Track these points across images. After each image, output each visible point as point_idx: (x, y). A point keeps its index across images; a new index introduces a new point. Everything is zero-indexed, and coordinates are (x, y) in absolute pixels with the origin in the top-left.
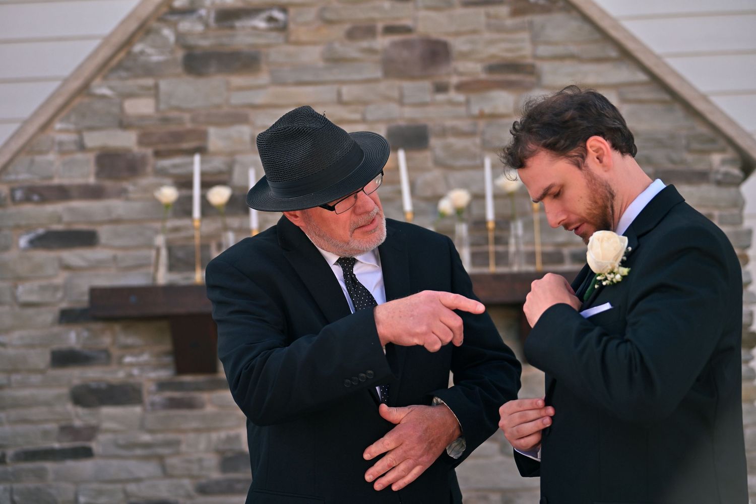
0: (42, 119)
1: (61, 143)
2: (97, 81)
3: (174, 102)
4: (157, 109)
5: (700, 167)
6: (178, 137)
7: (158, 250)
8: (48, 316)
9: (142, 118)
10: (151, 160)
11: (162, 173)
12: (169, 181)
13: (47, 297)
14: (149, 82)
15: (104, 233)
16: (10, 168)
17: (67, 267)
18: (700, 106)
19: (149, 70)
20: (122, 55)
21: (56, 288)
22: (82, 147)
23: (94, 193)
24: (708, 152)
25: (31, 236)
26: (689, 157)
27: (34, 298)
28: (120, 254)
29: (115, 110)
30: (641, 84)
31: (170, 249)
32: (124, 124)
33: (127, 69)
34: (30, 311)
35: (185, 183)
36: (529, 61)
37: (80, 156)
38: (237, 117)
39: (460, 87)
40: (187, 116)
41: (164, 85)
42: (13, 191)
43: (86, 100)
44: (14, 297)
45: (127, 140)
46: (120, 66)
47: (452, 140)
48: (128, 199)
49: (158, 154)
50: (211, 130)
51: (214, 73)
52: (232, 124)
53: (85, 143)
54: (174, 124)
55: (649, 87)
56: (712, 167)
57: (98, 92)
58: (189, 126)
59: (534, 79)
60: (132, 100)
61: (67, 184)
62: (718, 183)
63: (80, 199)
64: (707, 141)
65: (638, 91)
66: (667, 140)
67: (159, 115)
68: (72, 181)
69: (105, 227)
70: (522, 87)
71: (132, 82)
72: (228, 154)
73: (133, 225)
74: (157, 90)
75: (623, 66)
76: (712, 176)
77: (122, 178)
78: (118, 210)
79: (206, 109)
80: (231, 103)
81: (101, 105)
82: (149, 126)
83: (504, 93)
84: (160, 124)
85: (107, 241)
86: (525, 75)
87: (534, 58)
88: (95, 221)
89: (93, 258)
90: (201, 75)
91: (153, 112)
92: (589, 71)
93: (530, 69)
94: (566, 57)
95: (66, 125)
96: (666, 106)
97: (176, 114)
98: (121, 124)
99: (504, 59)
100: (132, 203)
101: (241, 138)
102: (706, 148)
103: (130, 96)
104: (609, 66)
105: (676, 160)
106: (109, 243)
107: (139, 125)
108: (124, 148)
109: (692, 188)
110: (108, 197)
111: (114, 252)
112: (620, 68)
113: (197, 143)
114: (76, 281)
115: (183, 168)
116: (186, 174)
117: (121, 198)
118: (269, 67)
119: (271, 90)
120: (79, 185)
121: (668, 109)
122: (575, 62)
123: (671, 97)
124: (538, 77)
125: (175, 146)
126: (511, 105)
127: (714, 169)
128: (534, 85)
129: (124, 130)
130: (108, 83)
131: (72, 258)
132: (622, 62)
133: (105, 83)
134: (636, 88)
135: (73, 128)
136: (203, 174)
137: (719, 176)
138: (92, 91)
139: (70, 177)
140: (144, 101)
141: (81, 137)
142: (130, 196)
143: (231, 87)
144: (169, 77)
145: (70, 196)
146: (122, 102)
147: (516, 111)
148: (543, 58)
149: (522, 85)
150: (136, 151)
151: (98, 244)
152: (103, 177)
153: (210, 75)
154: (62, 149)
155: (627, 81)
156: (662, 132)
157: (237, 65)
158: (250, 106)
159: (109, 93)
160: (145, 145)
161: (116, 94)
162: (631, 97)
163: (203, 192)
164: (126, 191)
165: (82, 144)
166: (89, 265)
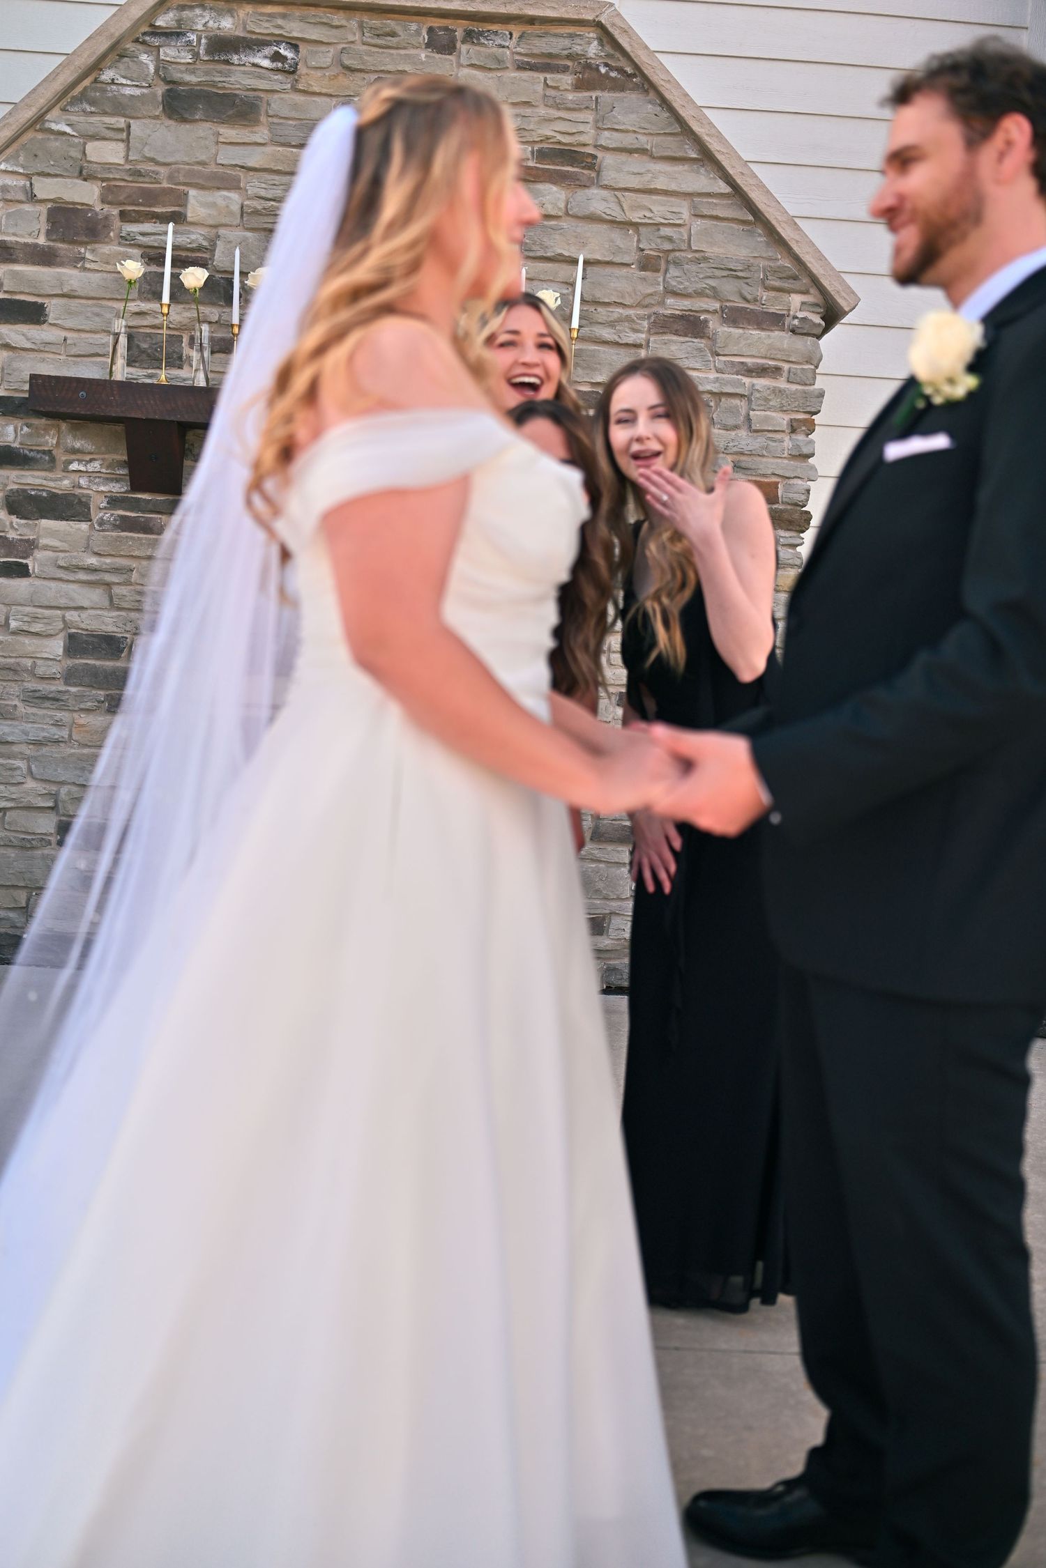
1: (5, 189)
2: (56, 112)
3: (148, 153)
4: (127, 158)
5: (777, 309)
6: (151, 197)
7: (117, 335)
9: (108, 167)
10: (117, 223)
11: (127, 240)
12: (136, 252)
14: (120, 122)
15: (54, 308)
17: (7, 347)
18: (786, 232)
19: (120, 107)
20: (87, 82)
22: (32, 198)
23: (45, 257)
24: (789, 292)
26: (765, 295)
28: (69, 335)
29: (75, 153)
30: (722, 195)
31: (130, 338)
32: (84, 173)
33: (92, 102)
35: (154, 257)
36: (590, 150)
37: (27, 207)
38: (224, 181)
40: (163, 171)
41: (137, 128)
43: (40, 136)
45: (87, 194)
46: (83, 97)
48: (85, 269)
49: (124, 216)
50: (192, 193)
51: (201, 120)
52: (219, 188)
53: (35, 192)
54: (147, 180)
55: (730, 202)
56: (789, 310)
57: (54, 127)
58: (165, 185)
59: (594, 175)
60: (97, 143)
61: (11, 242)
62: (793, 331)
63: (26, 263)
64: (788, 278)
65: (716, 204)
66: (741, 271)
67: (128, 167)
68: (18, 239)
69: (55, 301)
70: (577, 183)
71: (98, 119)
72: (211, 226)
73: (90, 302)
74: (129, 134)
75: (702, 170)
76: (787, 321)
77: (82, 243)
78: (72, 282)
79: (188, 164)
80: (219, 161)
81: (57, 144)
82: (115, 179)
83: (554, 188)
84: (130, 179)
85: (56, 319)
86: (583, 168)
87: (596, 146)
88: (42, 292)
89: (38, 337)
90: (184, 120)
91: (122, 162)
92: (660, 172)
93: (589, 160)
94: (636, 151)
95: (12, 166)
96: (746, 228)
97: (151, 167)
98: (81, 172)
99: (559, 143)
100: (90, 275)
101: (227, 207)
102: (786, 285)
103: (95, 137)
104: (686, 167)
105: (749, 297)
106: (59, 322)
107: (103, 176)
108: (83, 204)
109: (763, 334)
110: (61, 265)
111: (64, 334)
112: (698, 172)
113: (177, 209)
114: (15, 365)
115: (152, 238)
116: (156, 244)
117: (75, 267)
118: (270, 119)
119: (270, 149)
120: (26, 245)
121: (749, 231)
122: (645, 158)
123: (755, 219)
124: (598, 173)
125: (148, 209)
126: (562, 205)
127: (791, 313)
128: (593, 184)
129: (85, 180)
130: (68, 117)
131: (13, 335)
132: (703, 166)
133: (64, 117)
134: (715, 201)
135: (21, 171)
136: (175, 248)
137: (796, 322)
138: (47, 125)
139: (14, 234)
140: (112, 145)
141: (31, 184)
142: (88, 266)
143: (221, 139)
144: (145, 117)
145: (14, 257)
146: (85, 144)
147: (567, 214)
148: (606, 149)
149: (578, 180)
150: (97, 209)
151: (44, 322)
152: (54, 237)
153: (196, 121)
154: (6, 197)
155: (704, 191)
156: (737, 261)
157: (230, 112)
158: (242, 167)
159: (68, 130)
160: (110, 203)
161: (77, 132)
162: (706, 212)
163: (177, 271)
164: (83, 259)
165: (32, 193)
166: (33, 346)
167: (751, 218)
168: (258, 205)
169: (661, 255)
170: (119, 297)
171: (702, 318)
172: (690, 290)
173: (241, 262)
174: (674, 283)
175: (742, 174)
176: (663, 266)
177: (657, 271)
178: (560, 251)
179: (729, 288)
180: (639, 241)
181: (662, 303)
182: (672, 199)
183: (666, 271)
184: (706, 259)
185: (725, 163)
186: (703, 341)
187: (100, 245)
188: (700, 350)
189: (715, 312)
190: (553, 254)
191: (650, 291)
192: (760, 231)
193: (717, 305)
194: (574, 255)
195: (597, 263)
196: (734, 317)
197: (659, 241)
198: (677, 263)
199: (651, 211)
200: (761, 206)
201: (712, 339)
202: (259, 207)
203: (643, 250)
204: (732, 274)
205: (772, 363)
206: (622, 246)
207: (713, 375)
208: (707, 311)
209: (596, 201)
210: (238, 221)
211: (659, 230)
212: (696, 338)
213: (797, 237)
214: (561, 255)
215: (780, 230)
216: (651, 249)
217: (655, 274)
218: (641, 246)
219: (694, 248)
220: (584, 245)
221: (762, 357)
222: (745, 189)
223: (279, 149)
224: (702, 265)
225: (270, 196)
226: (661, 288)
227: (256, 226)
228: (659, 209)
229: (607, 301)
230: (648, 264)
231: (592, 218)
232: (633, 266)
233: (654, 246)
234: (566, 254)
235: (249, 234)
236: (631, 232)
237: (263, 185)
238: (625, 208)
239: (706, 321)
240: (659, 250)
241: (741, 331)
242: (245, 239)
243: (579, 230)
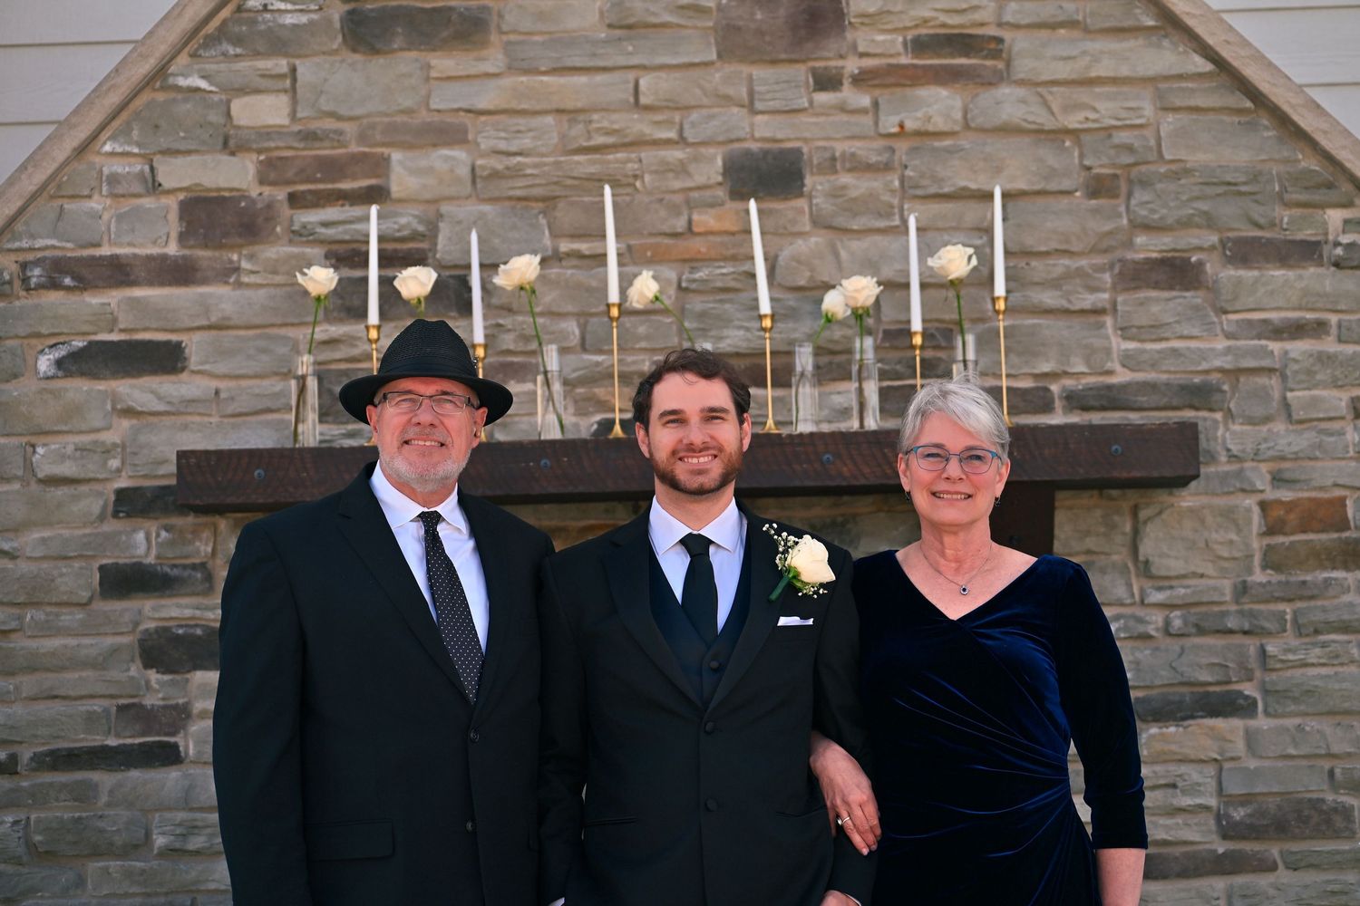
0: (82, 134)
1: (114, 179)
2: (183, 59)
3: (325, 105)
4: (293, 115)
5: (1307, 234)
6: (333, 168)
7: (302, 380)
8: (93, 502)
9: (267, 133)
10: (286, 211)
11: (301, 235)
12: (317, 251)
13: (91, 470)
14: (281, 65)
15: (195, 346)
16: (19, 227)
17: (129, 412)
18: (1306, 121)
19: (279, 42)
20: (225, 13)
21: (108, 451)
22: (153, 186)
23: (178, 273)
24: (1323, 206)
25: (61, 352)
26: (1286, 215)
27: (67, 469)
28: (222, 385)
29: (215, 117)
30: (1200, 76)
31: (321, 379)
32: (230, 144)
33: (238, 41)
34: (61, 492)
35: (348, 256)
36: (992, 31)
37: (148, 202)
38: (447, 133)
39: (860, 80)
40: (349, 128)
41: (306, 70)
42: (24, 266)
43: (161, 97)
44: (29, 467)
45: (237, 174)
46: (222, 34)
47: (845, 179)
48: (239, 285)
49: (295, 200)
50: (396, 156)
51: (402, 49)
52: (435, 145)
53: (160, 178)
54: (327, 144)
55: (1214, 84)
56: (1326, 234)
57: (182, 82)
58: (355, 148)
59: (1000, 65)
60: (247, 99)
61: (127, 256)
62: (1337, 265)
63: (151, 284)
64: (1318, 186)
65: (1193, 90)
66: (1245, 183)
67: (296, 128)
68: (137, 251)
69: (197, 337)
70: (978, 80)
71: (249, 63)
72: (428, 202)
73: (251, 333)
74: (294, 80)
75: (1166, 43)
76: (1326, 250)
77: (232, 247)
78: (223, 306)
79: (387, 115)
80: (433, 106)
81: (188, 106)
82: (277, 148)
83: (943, 92)
84: (302, 145)
85: (202, 364)
86: (985, 58)
87: (1000, 25)
88: (178, 325)
89: (175, 394)
90: (375, 51)
91: (286, 121)
92: (1102, 52)
93: (993, 46)
94: (1062, 25)
95: (121, 145)
96: (1243, 119)
97: (330, 124)
98: (226, 144)
99: (944, 25)
100: (248, 293)
101: (452, 171)
102: (1316, 197)
103: (243, 91)
104: (1141, 41)
105: (1262, 221)
106: (207, 367)
107: (260, 146)
108: (231, 190)
109: (1291, 274)
110: (205, 281)
111: (214, 384)
112: (1159, 46)
113: (373, 182)
114: (142, 438)
115: (341, 228)
116: (347, 237)
117: (227, 283)
118: (505, 38)
119: (507, 82)
120: (150, 258)
121: (1248, 123)
122: (1076, 34)
123: (1254, 104)
124: (1008, 64)
125: (330, 186)
126: (958, 115)
127: (1331, 238)
128: (1001, 79)
129: (233, 154)
130: (203, 66)
131: (137, 394)
132: (1166, 36)
133: (196, 67)
134: (1190, 85)
135: (136, 150)
136: (381, 239)
137: (1339, 251)
138: (171, 80)
139: (130, 244)
140: (268, 100)
141: (152, 169)
142: (245, 279)
143: (434, 74)
144: (315, 54)
145: (132, 277)
146: (228, 102)
147: (967, 126)
148: (1017, 27)
149: (979, 76)
150: (254, 194)
151: (183, 369)
152: (192, 242)
153: (393, 51)
154: (116, 191)
155: (1173, 72)
156: (1236, 169)
157: (445, 34)
158: (469, 111)
159: (203, 84)
160: (273, 184)
161: (217, 86)
162: (1178, 103)
163: (389, 273)
164: (237, 269)
165: (154, 181)
166: (168, 408)
167: (1249, 104)
168: (498, 164)
169: (1118, 172)
170: (296, 321)
171: (1193, 259)
172: (1170, 221)
173: (480, 251)
174: (1144, 213)
175: (1228, 42)
176: (1124, 188)
177: (1116, 196)
178: (963, 183)
179: (1228, 211)
180: (1082, 156)
181: (1129, 244)
182: (1125, 89)
183: (1130, 195)
184: (1188, 172)
185: (1200, 30)
186: (1201, 293)
187: (261, 247)
188: (1196, 308)
189: (1213, 248)
190: (952, 189)
191: (1108, 227)
192: (1265, 122)
193: (1214, 238)
194: (986, 187)
195: (1022, 194)
196: (1243, 252)
197: (1112, 152)
198: (1145, 183)
199: (1094, 110)
200: (1264, 87)
201: (1213, 289)
202: (500, 167)
203: (1089, 169)
204: (1231, 189)
205: (1310, 316)
206: (1056, 166)
207: (1221, 344)
208: (1200, 249)
209: (1008, 103)
210: (468, 189)
211: (1110, 136)
212: (1187, 290)
213: (1324, 126)
214: (965, 189)
215: (1295, 118)
216: (1101, 166)
217: (1113, 202)
218: (1087, 163)
219: (1168, 156)
220: (998, 170)
221: (1294, 309)
222: (1235, 64)
223: (524, 79)
224: (1183, 181)
225: (513, 149)
226: (1125, 221)
227: (497, 194)
228: (1106, 108)
229: (1043, 249)
230: (1099, 187)
231: (1007, 130)
232: (1078, 194)
233: (1105, 160)
234: (973, 186)
235: (486, 208)
236: (1068, 144)
237: (503, 134)
238: (1055, 108)
239: (1200, 264)
240: (1114, 165)
241: (1256, 273)
242: (482, 216)
243: (988, 149)
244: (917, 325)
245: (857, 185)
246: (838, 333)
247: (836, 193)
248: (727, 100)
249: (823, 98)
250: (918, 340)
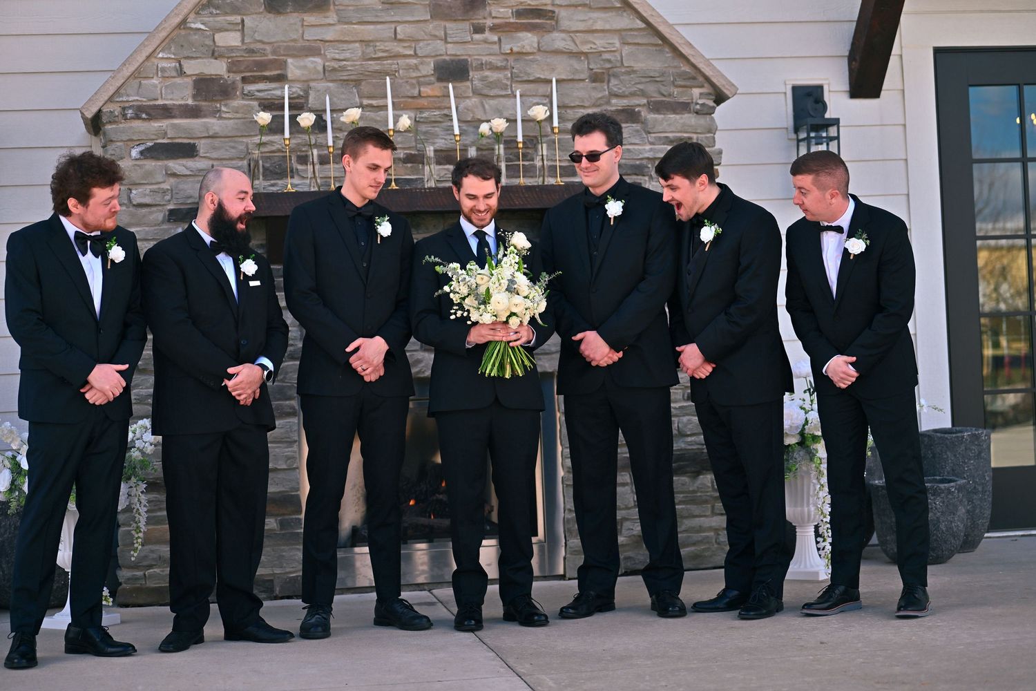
0: (150, 50)
1: (163, 70)
2: (193, 16)
3: (257, 37)
4: (243, 41)
5: (684, 99)
6: (262, 65)
7: (256, 161)
8: (159, 215)
9: (231, 49)
10: (241, 85)
11: (249, 96)
12: (259, 104)
13: (158, 199)
14: (238, 19)
15: (202, 146)
16: (122, 91)
17: (174, 175)
18: (685, 50)
19: (236, 9)
21: (164, 192)
22: (181, 73)
23: (193, 112)
24: (691, 87)
25: (142, 148)
26: (676, 91)
27: (147, 200)
28: (215, 163)
29: (208, 42)
30: (640, 29)
32: (215, 54)
33: (216, 7)
34: (144, 210)
35: (273, 105)
36: (549, 8)
37: (178, 80)
38: (311, 50)
39: (494, 29)
40: (268, 48)
41: (247, 21)
42: (124, 109)
43: (183, 32)
44: (130, 199)
45: (218, 68)
46: (210, 4)
47: (487, 73)
48: (221, 118)
49: (244, 80)
50: (290, 60)
51: (291, 12)
52: (307, 56)
53: (185, 70)
54: (258, 54)
55: (645, 33)
56: (692, 99)
57: (193, 26)
58: (271, 57)
59: (554, 23)
60: (222, 34)
61: (170, 104)
62: (697, 113)
63: (181, 117)
64: (690, 78)
65: (636, 35)
66: (658, 77)
67: (245, 47)
68: (174, 102)
69: (203, 141)
70: (544, 29)
71: (223, 18)
72: (304, 81)
73: (227, 139)
74: (243, 25)
75: (625, 14)
76: (692, 106)
77: (216, 101)
78: (214, 128)
79: (285, 42)
80: (306, 38)
81: (197, 37)
82: (236, 56)
83: (529, 35)
84: (247, 55)
85: (205, 153)
86: (547, 20)
87: (553, 5)
88: (194, 136)
89: (194, 167)
90: (279, 13)
91: (240, 44)
92: (598, 18)
93: (550, 14)
94: (580, 5)
95: (166, 54)
96: (658, 48)
97: (259, 46)
98: (213, 54)
99: (529, 5)
100: (226, 121)
101: (315, 68)
102: (688, 83)
103: (220, 30)
104: (614, 13)
105: (665, 93)
106: (208, 155)
107: (229, 55)
108: (216, 75)
109: (678, 117)
110: (205, 116)
111: (211, 163)
112: (622, 16)
113: (279, 72)
114: (181, 186)
115: (266, 93)
116: (269, 97)
117: (215, 117)
118: (336, 7)
119: (339, 27)
120: (180, 105)
121: (660, 50)
122: (586, 9)
123: (663, 42)
124: (557, 22)
125: (260, 74)
126: (536, 45)
127: (694, 101)
128: (554, 29)
129: (216, 59)
130: (201, 19)
131: (177, 166)
132: (625, 11)
133: (199, 19)
134: (635, 33)
135: (173, 57)
136: (289, 98)
137: (698, 107)
138: (188, 25)
139: (171, 99)
140: (233, 34)
141: (180, 65)
142: (224, 116)
143: (305, 24)
144: (253, 14)
145: (173, 114)
146: (214, 35)
147: (539, 50)
148: (561, 6)
149: (544, 28)
150: (226, 77)
151: (197, 155)
152: (199, 99)
153: (287, 13)
154: (165, 75)
155: (628, 27)
156: (655, 71)
157: (310, 6)
158: (322, 41)
159: (202, 27)
160: (234, 72)
161: (208, 28)
162: (630, 41)
163: (295, 112)
164: (219, 111)
165: (181, 70)
166: (191, 173)
167: (660, 42)
168: (335, 65)
169: (604, 71)
170: (247, 134)
171: (636, 110)
172: (627, 93)
173: (330, 104)
174: (615, 89)
175: (653, 16)
176: (606, 77)
177: (603, 82)
178: (538, 76)
179: (651, 89)
180: (588, 63)
181: (608, 103)
182: (607, 35)
183: (609, 81)
184: (634, 72)
185: (640, 10)
186: (639, 125)
187: (231, 101)
188: (637, 131)
189: (644, 105)
190: (534, 78)
191: (600, 96)
192: (667, 50)
193: (645, 101)
194: (548, 78)
195: (563, 80)
196: (657, 107)
197: (602, 62)
198: (615, 76)
199: (594, 44)
200: (667, 35)
201: (644, 123)
202: (337, 66)
203: (592, 69)
204: (653, 80)
205: (685, 135)
206: (578, 68)
207: (648, 147)
208: (639, 105)
209: (558, 40)
210: (322, 76)
211: (601, 55)
212: (634, 123)
213: (692, 53)
214: (539, 78)
215: (680, 49)
216: (597, 68)
217: (602, 84)
218: (591, 67)
219: (626, 65)
220: (553, 70)
221: (678, 132)
222: (656, 25)
223: (346, 26)
224: (632, 76)
225: (342, 58)
226: (607, 93)
227: (335, 78)
228: (600, 43)
229: (573, 105)
230: (596, 78)
231: (557, 52)
232: (587, 81)
233: (599, 66)
234: (542, 77)
235: (331, 85)
236: (582, 58)
237: (337, 51)
238: (578, 43)
239: (639, 112)
240: (603, 69)
241: (662, 116)
242: (328, 88)
243: (548, 60)
244: (520, 139)
245: (493, 76)
246: (484, 141)
247: (483, 79)
248: (436, 37)
249: (477, 36)
250: (521, 145)
